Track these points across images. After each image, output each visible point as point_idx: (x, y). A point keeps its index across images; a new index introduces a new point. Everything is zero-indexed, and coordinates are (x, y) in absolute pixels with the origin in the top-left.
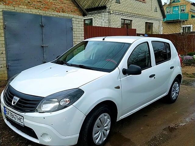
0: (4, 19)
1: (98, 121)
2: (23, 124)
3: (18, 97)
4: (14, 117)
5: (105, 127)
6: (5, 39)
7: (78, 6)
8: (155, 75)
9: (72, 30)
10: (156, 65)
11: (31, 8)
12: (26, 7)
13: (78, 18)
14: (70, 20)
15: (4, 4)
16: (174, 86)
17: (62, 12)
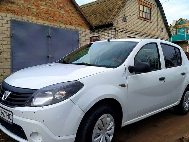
0: (12, 28)
1: (99, 121)
2: (11, 121)
3: (9, 91)
4: (3, 114)
5: (108, 130)
6: (12, 47)
7: (85, 20)
8: (165, 78)
9: (79, 42)
10: (166, 68)
11: (39, 19)
12: (34, 18)
13: (85, 31)
14: (77, 33)
15: (13, 13)
16: (186, 95)
17: (69, 24)
